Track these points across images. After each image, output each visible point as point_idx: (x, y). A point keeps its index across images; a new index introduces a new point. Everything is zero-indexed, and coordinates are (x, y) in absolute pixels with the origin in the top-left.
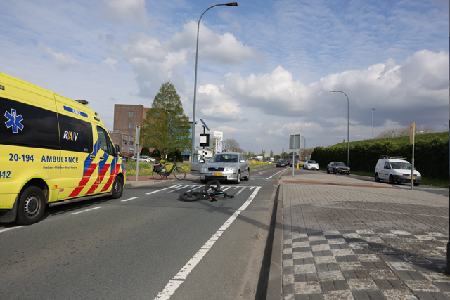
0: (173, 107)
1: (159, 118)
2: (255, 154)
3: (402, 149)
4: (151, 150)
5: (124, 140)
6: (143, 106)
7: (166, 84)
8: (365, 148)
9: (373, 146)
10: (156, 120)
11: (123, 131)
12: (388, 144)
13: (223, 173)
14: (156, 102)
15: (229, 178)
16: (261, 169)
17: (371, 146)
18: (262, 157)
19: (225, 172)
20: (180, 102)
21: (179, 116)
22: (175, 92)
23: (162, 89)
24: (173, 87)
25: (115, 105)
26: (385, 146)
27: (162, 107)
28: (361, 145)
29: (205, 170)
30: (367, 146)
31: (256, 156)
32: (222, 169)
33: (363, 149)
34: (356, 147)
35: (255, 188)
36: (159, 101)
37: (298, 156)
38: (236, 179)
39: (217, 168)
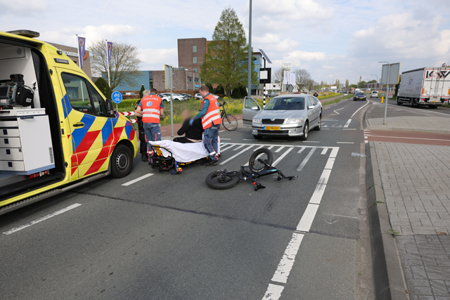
0: (235, 36)
1: (221, 51)
2: (328, 84)
4: (215, 86)
5: (188, 77)
6: (205, 39)
7: (227, 11)
10: (218, 53)
11: (187, 67)
13: (282, 126)
14: (217, 33)
15: (291, 134)
16: (335, 104)
18: (335, 87)
19: (284, 125)
20: (243, 31)
21: (242, 47)
22: (237, 20)
23: (223, 17)
24: (233, 13)
25: (179, 40)
27: (223, 38)
29: (257, 122)
31: (328, 86)
32: (281, 121)
35: (330, 151)
36: (220, 31)
37: (378, 84)
38: (302, 133)
39: (273, 120)
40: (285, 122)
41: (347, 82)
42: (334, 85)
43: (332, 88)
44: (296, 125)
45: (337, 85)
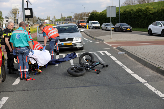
3: (158, 12)
8: (131, 12)
9: (137, 10)
12: (148, 8)
13: (73, 42)
17: (135, 10)
26: (146, 10)
28: (128, 10)
30: (132, 10)
32: (72, 39)
33: (130, 12)
34: (124, 11)
37: (73, 18)
38: (82, 46)
39: (67, 39)
40: (74, 40)
41: (54, 17)
42: (47, 20)
43: (46, 21)
44: (80, 41)
45: (48, 19)
